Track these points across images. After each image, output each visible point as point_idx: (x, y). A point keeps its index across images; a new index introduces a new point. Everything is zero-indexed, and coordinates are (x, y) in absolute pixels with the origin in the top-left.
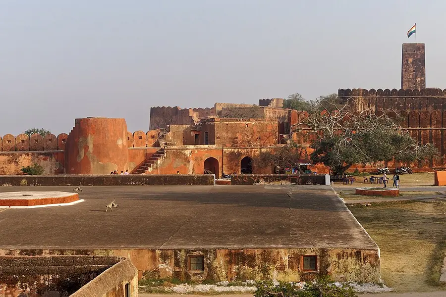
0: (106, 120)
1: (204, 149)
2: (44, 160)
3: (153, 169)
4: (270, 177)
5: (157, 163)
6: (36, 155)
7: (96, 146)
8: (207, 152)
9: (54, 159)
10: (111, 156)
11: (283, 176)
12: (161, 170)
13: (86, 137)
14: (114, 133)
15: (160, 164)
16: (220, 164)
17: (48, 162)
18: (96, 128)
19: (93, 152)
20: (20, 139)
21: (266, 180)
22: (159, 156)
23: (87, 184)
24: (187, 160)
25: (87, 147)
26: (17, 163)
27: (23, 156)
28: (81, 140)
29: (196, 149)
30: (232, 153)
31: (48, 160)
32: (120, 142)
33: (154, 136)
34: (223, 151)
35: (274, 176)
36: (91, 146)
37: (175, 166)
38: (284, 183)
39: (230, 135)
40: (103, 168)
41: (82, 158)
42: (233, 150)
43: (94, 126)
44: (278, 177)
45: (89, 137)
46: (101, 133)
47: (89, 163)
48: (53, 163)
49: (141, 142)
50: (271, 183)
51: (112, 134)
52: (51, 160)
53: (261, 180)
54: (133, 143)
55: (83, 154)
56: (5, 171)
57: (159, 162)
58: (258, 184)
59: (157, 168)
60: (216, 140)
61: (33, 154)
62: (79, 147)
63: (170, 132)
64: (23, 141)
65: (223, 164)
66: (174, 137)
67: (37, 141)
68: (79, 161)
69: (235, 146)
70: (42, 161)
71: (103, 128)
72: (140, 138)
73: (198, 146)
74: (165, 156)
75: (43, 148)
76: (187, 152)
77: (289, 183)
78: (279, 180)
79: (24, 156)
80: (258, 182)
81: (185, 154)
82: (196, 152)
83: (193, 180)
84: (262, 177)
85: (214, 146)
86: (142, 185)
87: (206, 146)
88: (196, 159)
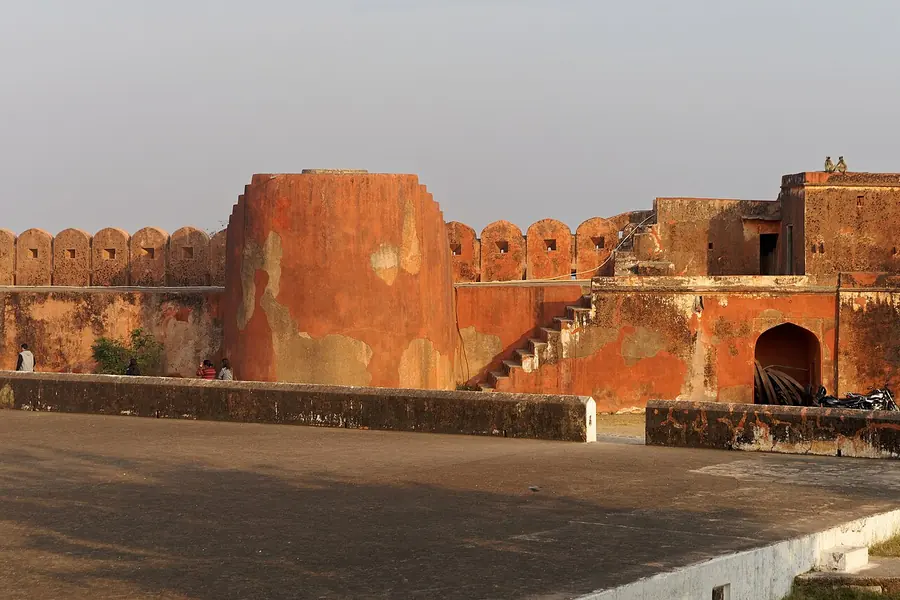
0: (327, 179)
1: (757, 290)
2: (179, 317)
3: (542, 362)
4: (796, 420)
5: (556, 341)
6: (154, 301)
7: (290, 274)
8: (769, 303)
9: (206, 318)
10: (342, 312)
11: (850, 420)
12: (572, 368)
13: (260, 242)
14: (358, 227)
15: (572, 346)
16: (826, 354)
17: (188, 326)
18: (293, 208)
19: (282, 295)
20: (142, 243)
21: (778, 433)
22: (569, 315)
23: (178, 414)
24: (681, 332)
25: (262, 278)
26: (99, 326)
27: (117, 304)
28: (248, 251)
29: (723, 290)
30: (878, 311)
31: (190, 318)
32: (385, 262)
33: (602, 239)
34: (838, 299)
35: (809, 418)
36: (274, 273)
37: (631, 353)
38: (848, 447)
39: (872, 239)
40: (313, 354)
41: (250, 315)
42: (882, 297)
43: (285, 203)
44: (826, 421)
45: (270, 242)
46: (310, 228)
47: (266, 336)
48: (203, 329)
49: (554, 261)
50: (799, 448)
51: (352, 231)
52: (197, 321)
53: (760, 431)
54: (523, 264)
55: (253, 301)
56: (66, 350)
57: (565, 336)
58: (746, 446)
59: (557, 359)
60: (811, 259)
61: (146, 298)
62: (243, 279)
63: (658, 227)
64: (151, 251)
65: (836, 353)
66: (671, 243)
67: (189, 251)
68: (241, 326)
69: (892, 284)
70: (173, 321)
71: (318, 210)
72: (552, 244)
73: (731, 279)
74: (592, 313)
75: (208, 275)
76: (685, 303)
77: (869, 451)
78: (830, 436)
79: (119, 304)
80: (748, 438)
81: (673, 310)
82: (724, 302)
83: (514, 417)
84: (764, 418)
85: (801, 282)
86: (346, 426)
87: (767, 281)
88: (722, 330)
